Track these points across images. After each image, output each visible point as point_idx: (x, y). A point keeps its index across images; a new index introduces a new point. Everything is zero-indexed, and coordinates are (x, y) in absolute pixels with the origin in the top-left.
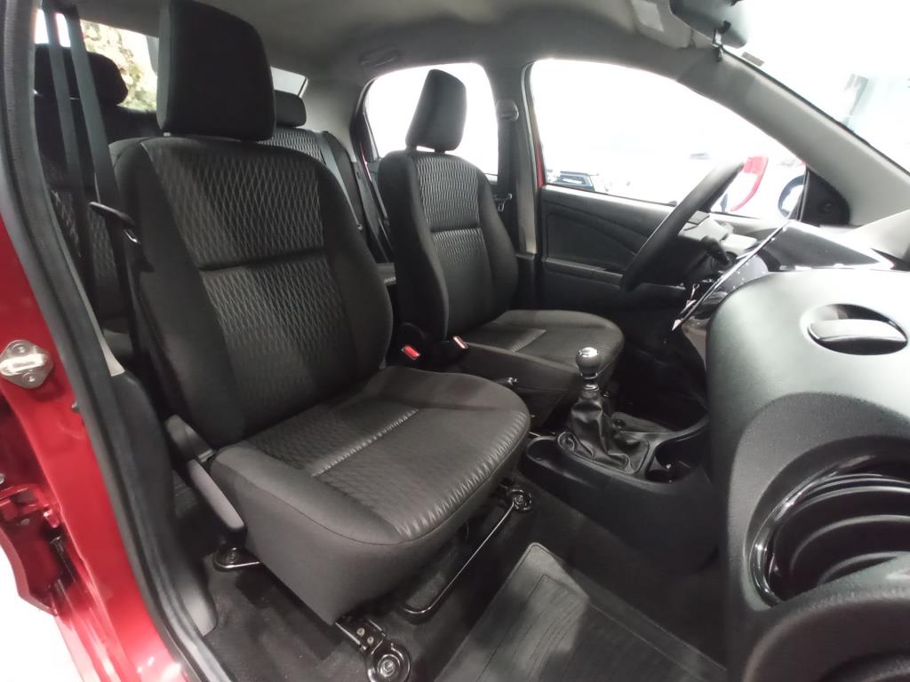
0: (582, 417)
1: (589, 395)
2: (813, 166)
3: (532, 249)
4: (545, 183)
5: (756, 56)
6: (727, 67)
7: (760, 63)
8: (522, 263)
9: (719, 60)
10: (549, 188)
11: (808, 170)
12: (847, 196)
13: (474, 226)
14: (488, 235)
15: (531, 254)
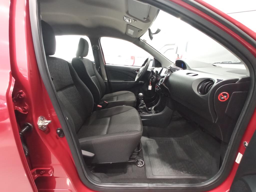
0: (142, 107)
1: (142, 102)
2: (155, 57)
3: (106, 79)
4: (105, 64)
5: (146, 40)
6: (141, 42)
7: (146, 41)
8: (105, 83)
9: (140, 40)
10: (107, 65)
11: (154, 58)
12: (161, 63)
13: (94, 75)
14: (97, 77)
15: (106, 80)
